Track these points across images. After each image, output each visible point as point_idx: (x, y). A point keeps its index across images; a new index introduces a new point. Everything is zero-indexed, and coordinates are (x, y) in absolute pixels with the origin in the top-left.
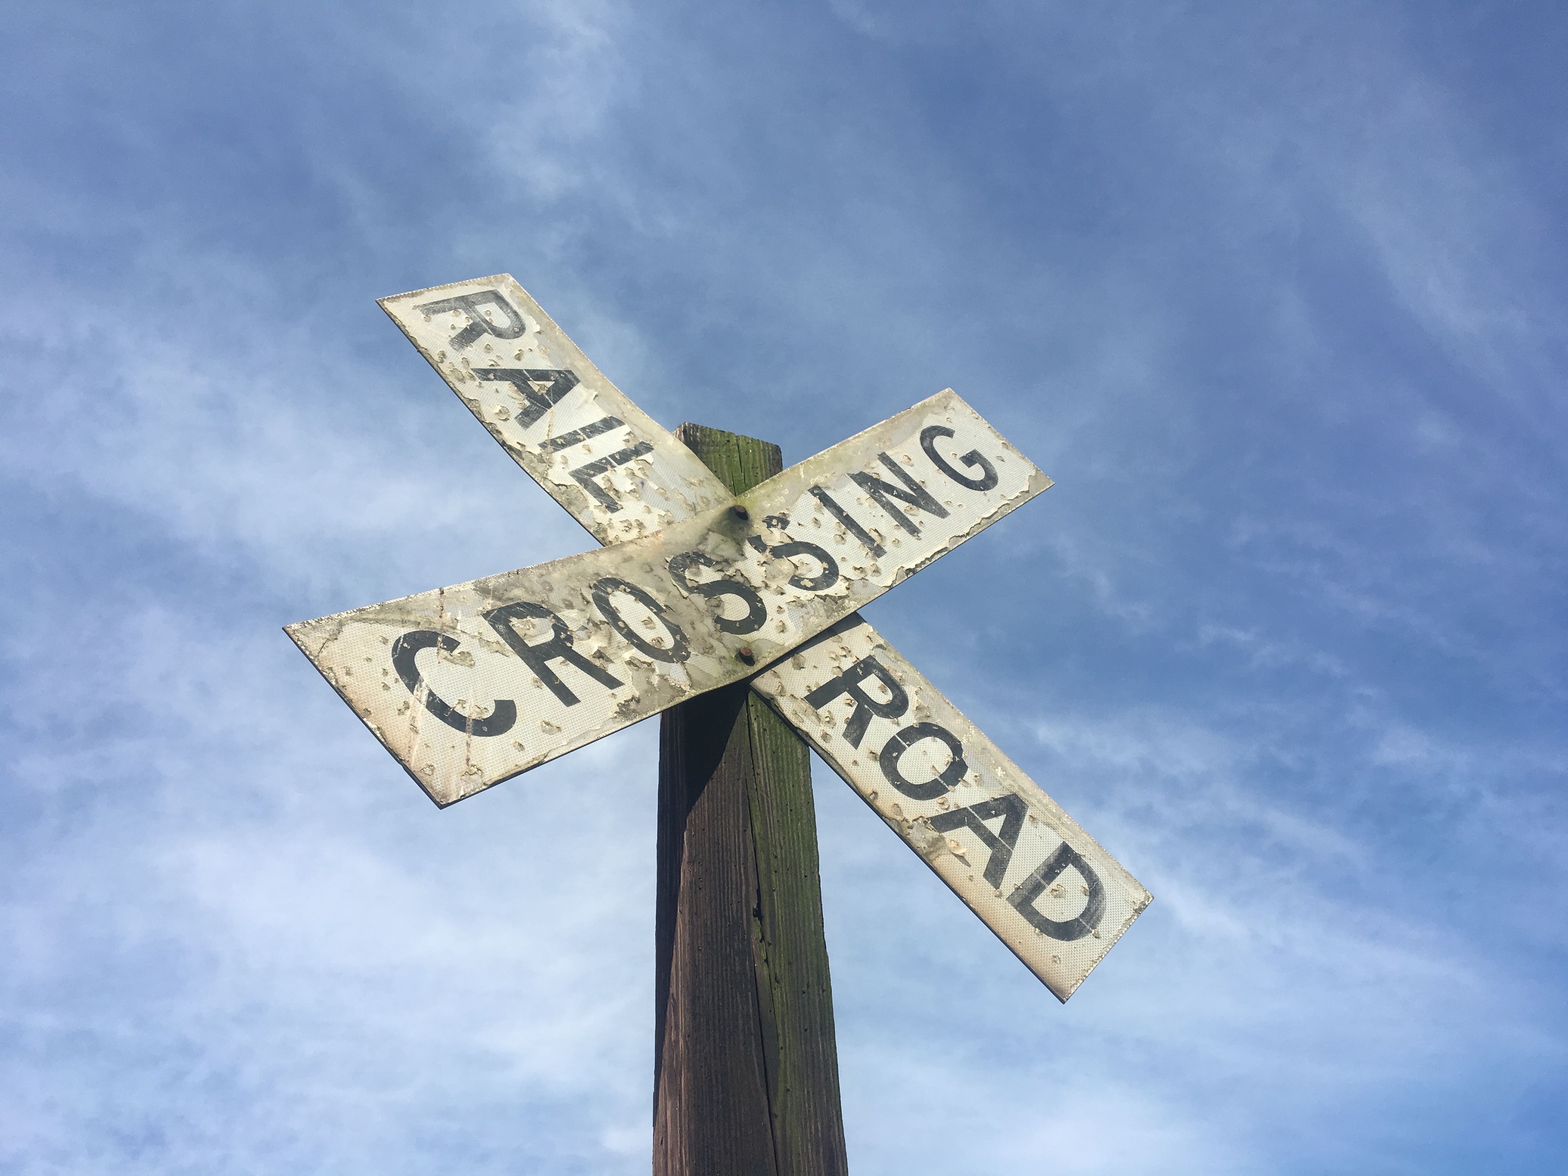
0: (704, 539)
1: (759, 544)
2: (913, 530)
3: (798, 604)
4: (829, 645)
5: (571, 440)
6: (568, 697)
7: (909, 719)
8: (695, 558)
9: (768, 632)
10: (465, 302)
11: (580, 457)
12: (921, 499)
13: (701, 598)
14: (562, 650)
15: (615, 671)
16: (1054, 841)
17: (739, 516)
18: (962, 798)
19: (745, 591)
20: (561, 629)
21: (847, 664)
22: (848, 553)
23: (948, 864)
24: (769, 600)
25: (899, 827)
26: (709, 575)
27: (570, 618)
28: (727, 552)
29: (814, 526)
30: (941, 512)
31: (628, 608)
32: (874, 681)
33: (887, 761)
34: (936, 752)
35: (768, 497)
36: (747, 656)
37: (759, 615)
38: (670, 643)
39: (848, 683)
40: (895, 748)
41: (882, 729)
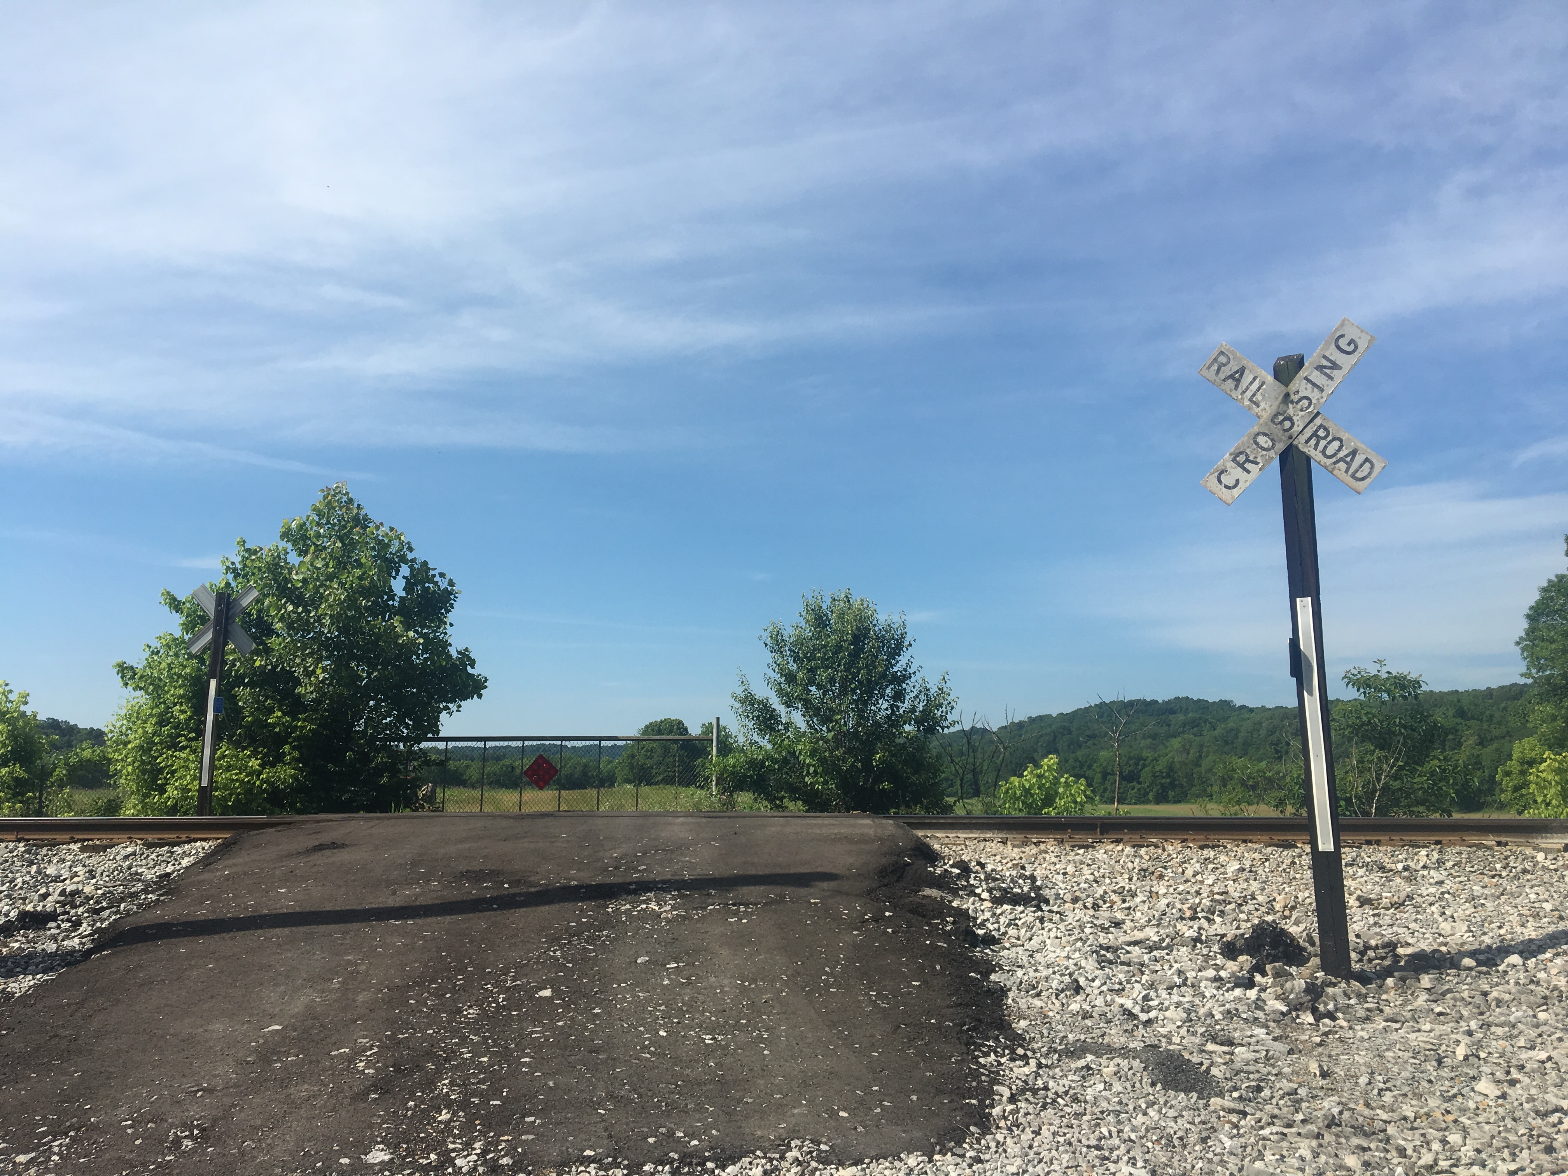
0: (1279, 407)
1: (1292, 402)
2: (1331, 378)
3: (1302, 416)
4: (1311, 425)
5: (1247, 388)
6: (1248, 472)
7: (1330, 438)
8: (1278, 414)
9: (1295, 428)
10: (1215, 360)
11: (1249, 394)
12: (1335, 366)
13: (1279, 426)
14: (1247, 460)
15: (1259, 460)
16: (1363, 457)
17: (1287, 395)
18: (1341, 454)
19: (1290, 419)
20: (1247, 455)
21: (1315, 428)
22: (1314, 395)
23: (1336, 472)
24: (1295, 418)
25: (1326, 467)
26: (1281, 418)
27: (1248, 451)
28: (1285, 408)
29: (1305, 390)
30: (1340, 368)
31: (1262, 440)
32: (1322, 430)
33: (1323, 452)
34: (1336, 444)
35: (1294, 385)
36: (1291, 437)
37: (1293, 424)
38: (1271, 444)
39: (1315, 434)
40: (1326, 447)
41: (1323, 443)
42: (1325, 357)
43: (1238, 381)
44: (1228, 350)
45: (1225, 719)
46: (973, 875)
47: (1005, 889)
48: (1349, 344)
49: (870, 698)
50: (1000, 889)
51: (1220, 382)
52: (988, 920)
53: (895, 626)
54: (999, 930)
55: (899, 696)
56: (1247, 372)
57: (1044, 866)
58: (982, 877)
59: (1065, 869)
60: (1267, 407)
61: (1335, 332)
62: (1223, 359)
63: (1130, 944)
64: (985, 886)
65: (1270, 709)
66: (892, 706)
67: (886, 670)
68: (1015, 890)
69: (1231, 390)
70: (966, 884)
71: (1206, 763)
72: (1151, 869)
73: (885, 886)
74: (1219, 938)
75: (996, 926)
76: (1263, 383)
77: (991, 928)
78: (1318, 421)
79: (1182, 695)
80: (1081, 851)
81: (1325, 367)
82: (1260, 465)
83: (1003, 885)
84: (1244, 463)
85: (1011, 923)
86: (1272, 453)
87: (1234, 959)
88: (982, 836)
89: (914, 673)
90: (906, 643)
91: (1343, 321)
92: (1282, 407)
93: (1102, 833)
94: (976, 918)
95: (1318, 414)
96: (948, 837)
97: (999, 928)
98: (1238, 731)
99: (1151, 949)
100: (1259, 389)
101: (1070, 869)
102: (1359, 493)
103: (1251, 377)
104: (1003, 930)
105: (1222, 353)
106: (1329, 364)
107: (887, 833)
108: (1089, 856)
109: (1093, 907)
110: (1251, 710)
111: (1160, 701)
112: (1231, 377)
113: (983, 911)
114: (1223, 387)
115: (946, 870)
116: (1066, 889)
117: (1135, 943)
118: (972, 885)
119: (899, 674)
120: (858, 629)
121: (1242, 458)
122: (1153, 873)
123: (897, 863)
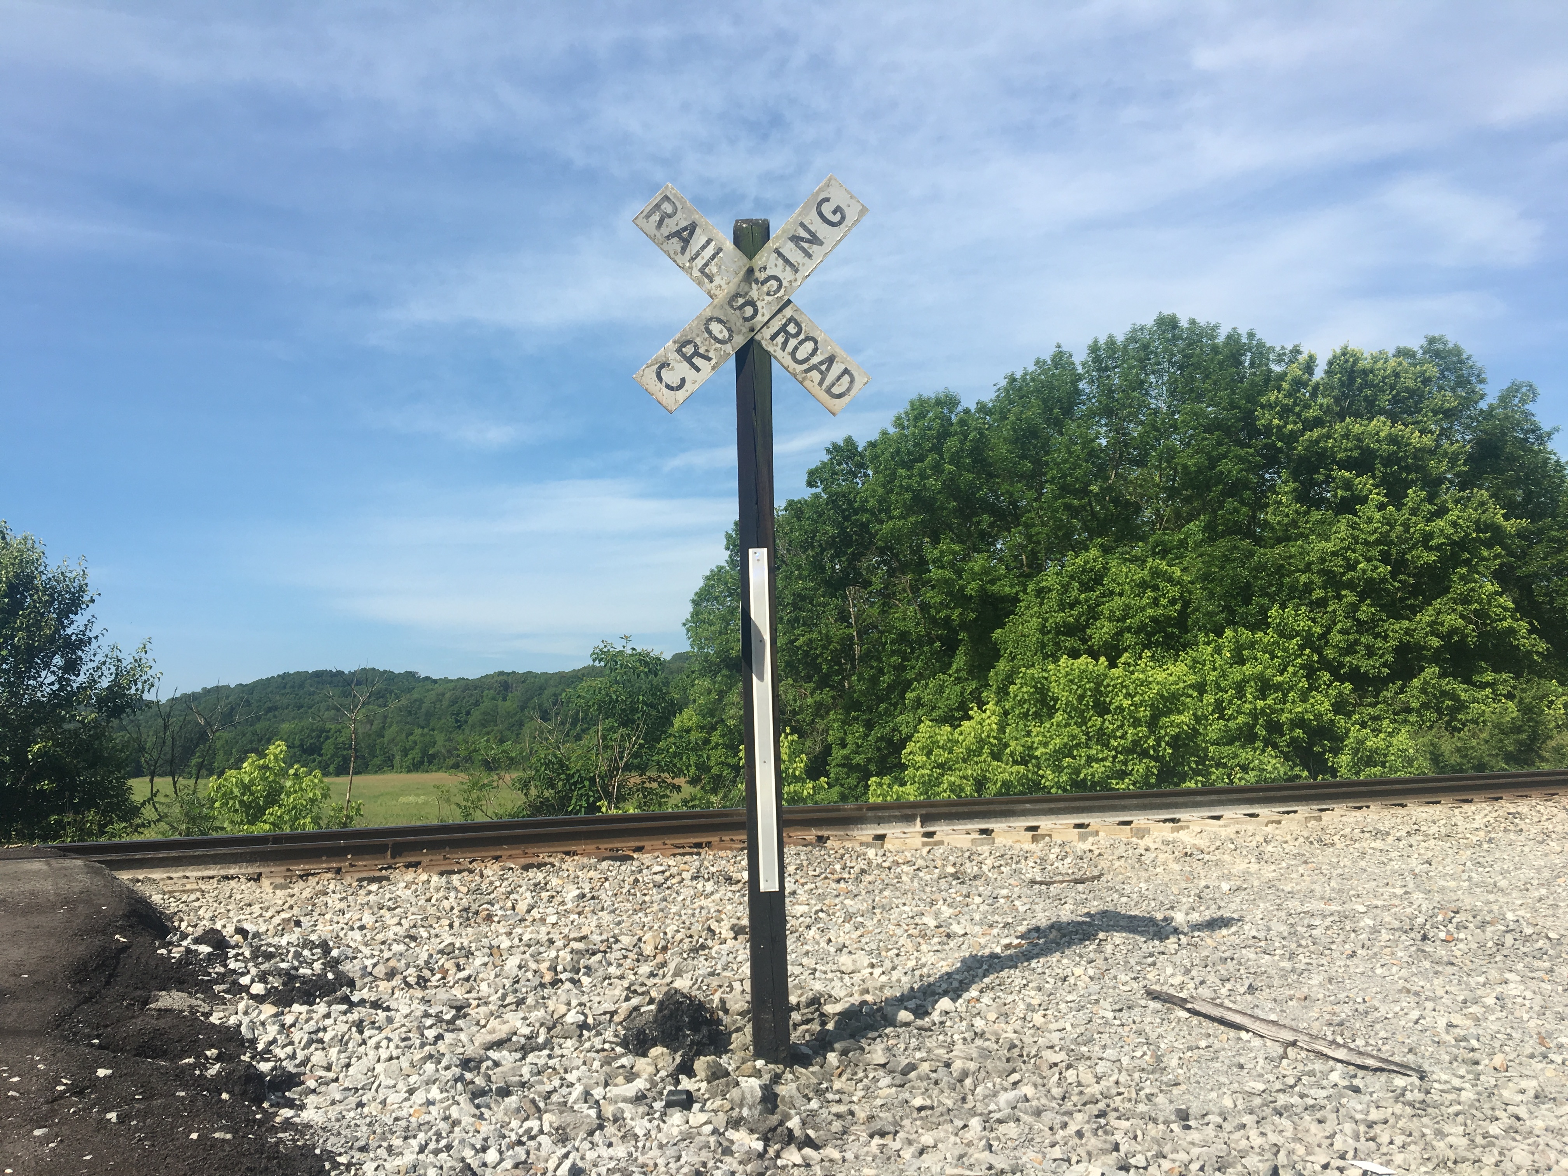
0: (739, 286)
1: (757, 281)
2: (810, 256)
3: (769, 303)
4: (780, 316)
5: (698, 254)
6: (698, 370)
7: (802, 337)
8: (737, 295)
9: (759, 317)
10: (657, 206)
11: (700, 262)
12: (815, 239)
13: (738, 312)
14: (696, 353)
15: (711, 355)
16: (843, 367)
17: (751, 271)
18: (815, 360)
19: (752, 303)
20: (696, 346)
21: (784, 321)
22: (786, 275)
23: (807, 383)
24: (759, 304)
25: (795, 376)
26: (741, 301)
27: (698, 341)
28: (747, 289)
29: (775, 267)
30: (821, 243)
31: (715, 327)
32: (792, 325)
33: (793, 354)
34: (809, 346)
35: (760, 259)
36: (752, 330)
37: (756, 312)
38: (727, 336)
39: (783, 329)
40: (796, 348)
41: (793, 343)
42: (802, 225)
43: (686, 242)
44: (675, 195)
45: (410, 690)
46: (232, 953)
47: (287, 973)
48: (835, 212)
49: (28, 670)
50: (279, 973)
51: (662, 239)
52: (274, 1041)
53: (72, 575)
54: (293, 1057)
55: (72, 666)
56: (698, 231)
57: (328, 917)
58: (247, 954)
59: (361, 919)
60: (723, 283)
61: (818, 193)
62: (667, 208)
63: (490, 1046)
64: (254, 971)
65: (452, 681)
66: (60, 680)
67: (55, 633)
68: (301, 971)
69: (676, 253)
70: (222, 970)
71: (389, 733)
72: (474, 907)
73: (87, 1000)
74: (608, 1016)
75: (289, 1050)
76: (719, 250)
77: (282, 1055)
78: (788, 312)
79: (370, 666)
80: (374, 887)
81: (802, 239)
82: (713, 362)
83: (284, 965)
84: (692, 356)
85: (315, 1040)
86: (729, 348)
87: (644, 1055)
88: (223, 872)
89: (96, 637)
90: (86, 598)
91: (830, 180)
92: (744, 287)
93: (393, 857)
94: (254, 1041)
95: (789, 302)
96: (170, 878)
97: (295, 1052)
98: (422, 701)
99: (525, 1051)
100: (713, 257)
101: (368, 919)
102: (834, 414)
103: (703, 240)
104: (300, 1056)
105: (666, 198)
106: (807, 236)
107: (77, 887)
108: (388, 896)
109: (418, 983)
110: (435, 681)
111: (346, 672)
112: (677, 234)
113: (263, 1024)
114: (665, 246)
115: (188, 950)
116: (373, 956)
117: (499, 1044)
118: (234, 971)
119: (74, 638)
120: (17, 576)
121: (689, 350)
122: (477, 913)
123: (104, 949)
